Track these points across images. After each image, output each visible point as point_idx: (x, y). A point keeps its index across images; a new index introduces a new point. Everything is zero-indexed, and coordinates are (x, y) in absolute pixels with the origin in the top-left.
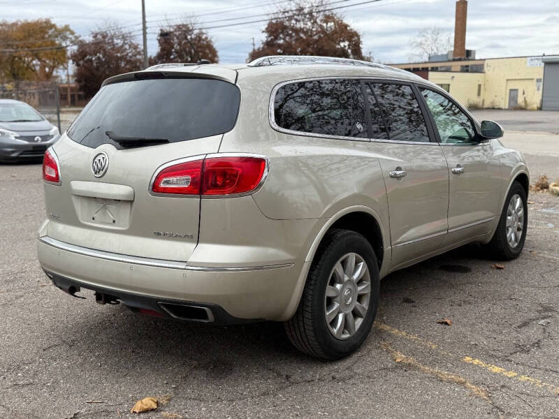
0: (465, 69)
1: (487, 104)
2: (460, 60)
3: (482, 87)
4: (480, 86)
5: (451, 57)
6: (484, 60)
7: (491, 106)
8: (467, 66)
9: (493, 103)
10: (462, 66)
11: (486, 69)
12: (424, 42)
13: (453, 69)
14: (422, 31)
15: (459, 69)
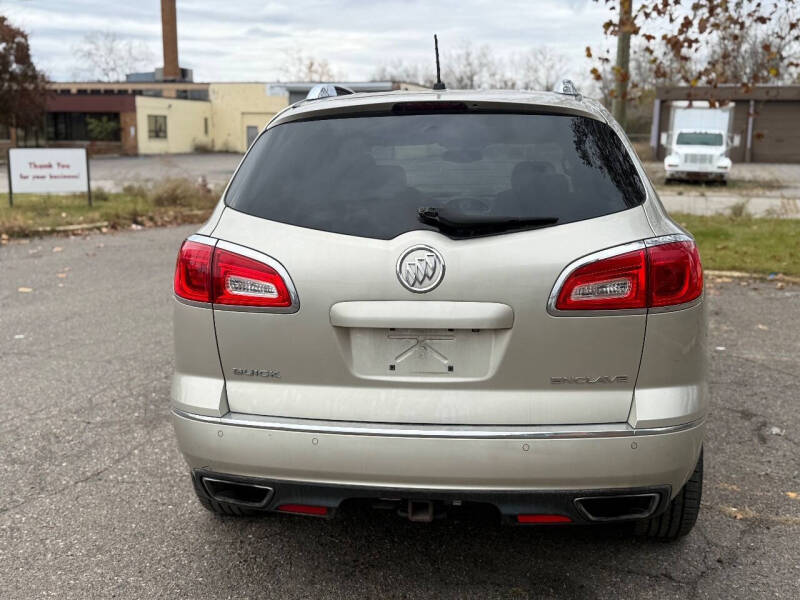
0: (183, 95)
1: (218, 146)
2: (173, 81)
3: (210, 123)
4: (206, 120)
5: (160, 77)
6: (208, 84)
7: (224, 149)
8: (185, 91)
9: (226, 144)
10: (178, 91)
11: (212, 96)
12: (94, 52)
13: (165, 94)
14: (91, 36)
15: (174, 94)
